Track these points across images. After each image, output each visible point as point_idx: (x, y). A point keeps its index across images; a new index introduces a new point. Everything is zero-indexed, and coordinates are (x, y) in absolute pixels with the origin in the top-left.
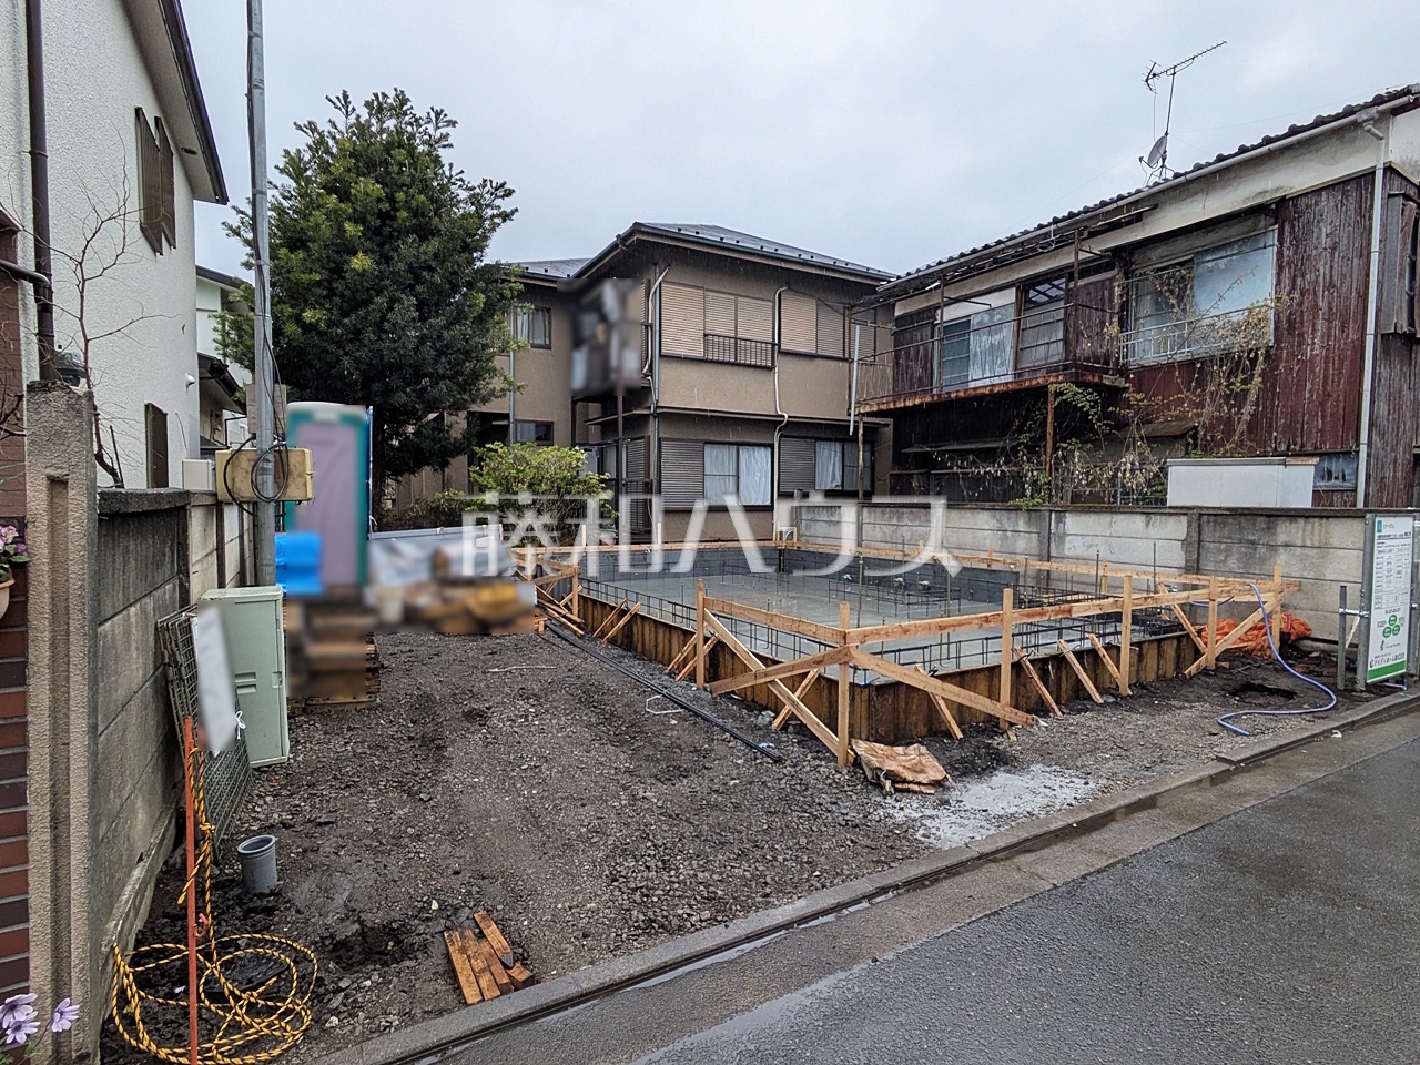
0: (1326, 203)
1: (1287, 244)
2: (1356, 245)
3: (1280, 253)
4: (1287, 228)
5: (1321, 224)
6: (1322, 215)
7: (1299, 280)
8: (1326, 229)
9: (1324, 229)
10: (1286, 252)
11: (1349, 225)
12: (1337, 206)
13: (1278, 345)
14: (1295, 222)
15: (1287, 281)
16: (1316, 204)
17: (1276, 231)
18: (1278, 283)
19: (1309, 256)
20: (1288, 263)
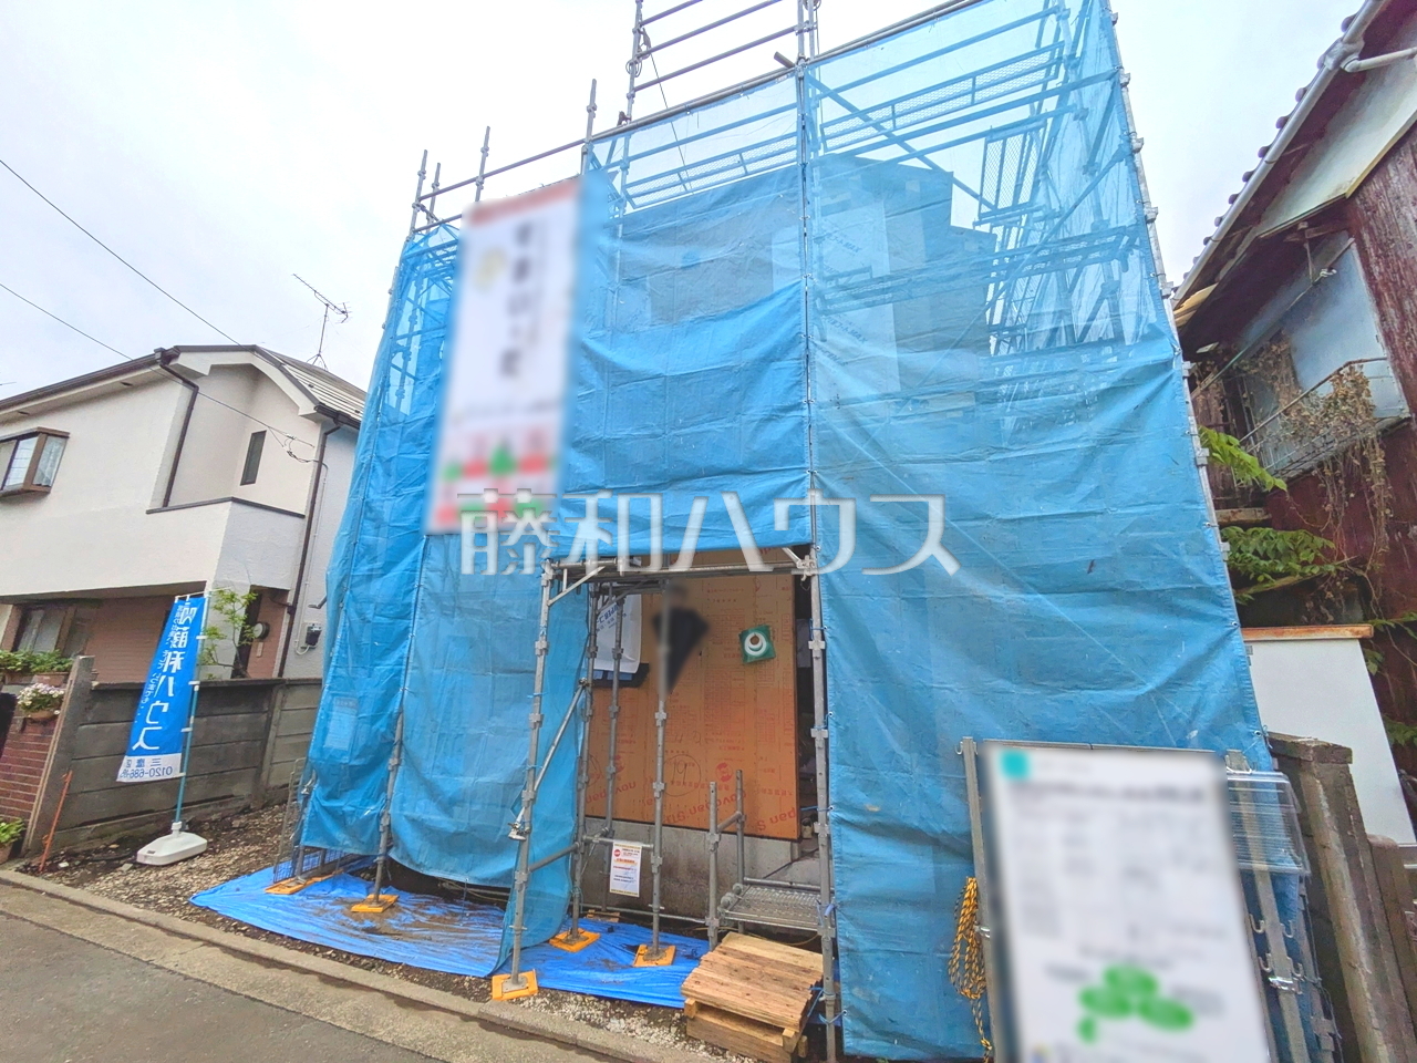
0: (1398, 176)
1: (1373, 259)
3: (1369, 274)
4: (1366, 236)
5: (1403, 210)
6: (1398, 198)
7: (1406, 302)
9: (1409, 215)
10: (1376, 270)
14: (1372, 223)
15: (1392, 311)
16: (1387, 186)
17: (1354, 246)
18: (1383, 317)
19: (1405, 263)
20: (1385, 284)
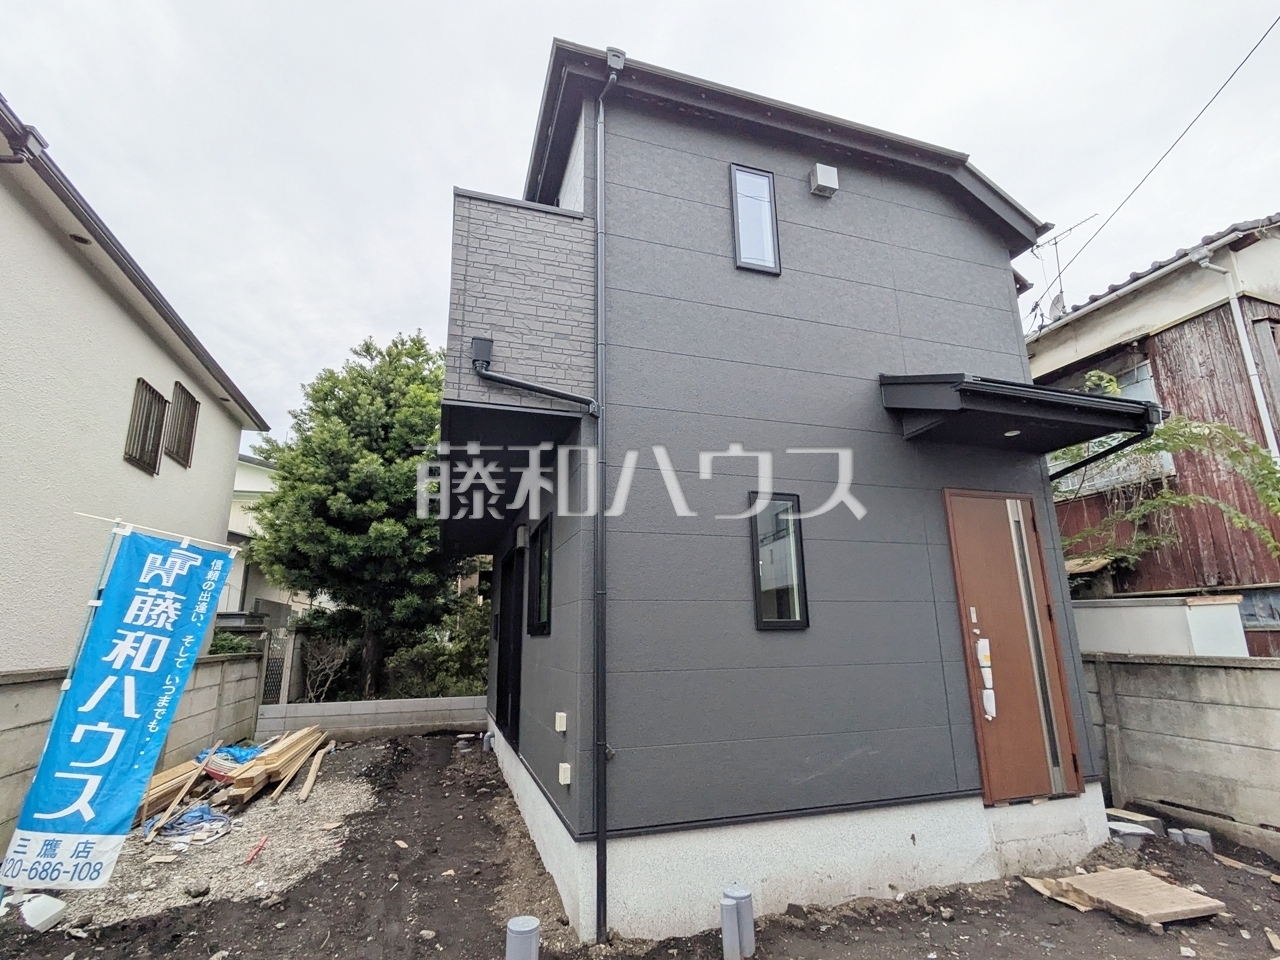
0: (1191, 335)
1: (1163, 376)
2: (1233, 370)
3: (1158, 385)
4: (1159, 361)
5: (1192, 355)
6: (1190, 347)
7: (1185, 408)
8: (1197, 359)
9: (1195, 360)
10: (1164, 384)
11: (1220, 353)
12: (1202, 337)
13: (1181, 474)
14: (1165, 356)
16: (1181, 338)
17: (1149, 365)
19: (1188, 385)
20: (1169, 394)
